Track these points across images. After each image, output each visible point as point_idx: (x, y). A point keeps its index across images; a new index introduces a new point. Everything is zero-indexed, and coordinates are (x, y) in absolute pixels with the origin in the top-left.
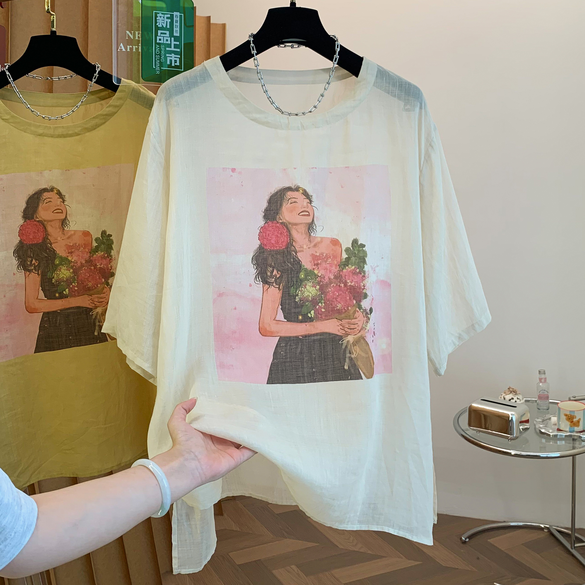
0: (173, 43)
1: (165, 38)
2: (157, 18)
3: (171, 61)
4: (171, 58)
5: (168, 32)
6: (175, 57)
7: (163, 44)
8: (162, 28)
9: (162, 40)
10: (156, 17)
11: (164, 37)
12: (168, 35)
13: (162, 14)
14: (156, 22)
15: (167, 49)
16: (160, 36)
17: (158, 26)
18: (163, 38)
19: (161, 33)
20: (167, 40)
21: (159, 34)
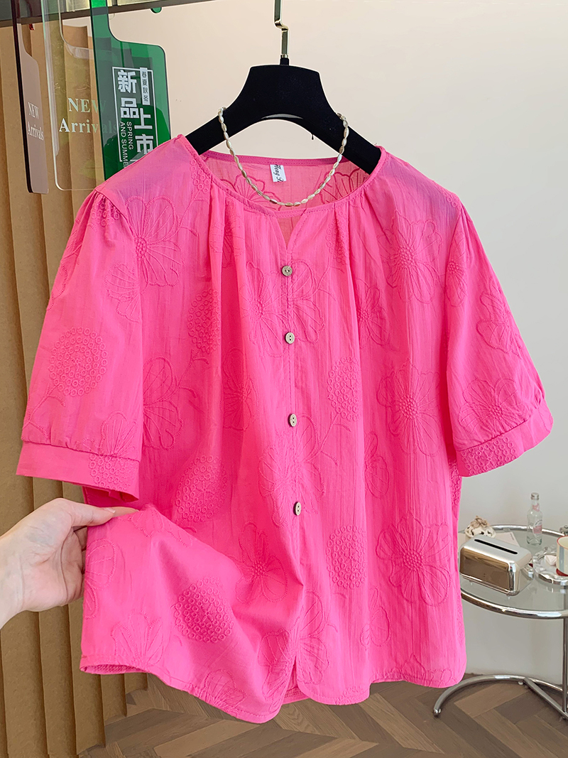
0: (143, 116)
1: (132, 110)
2: (119, 78)
3: (142, 145)
4: (141, 142)
5: (134, 100)
6: (147, 140)
7: (129, 120)
8: (127, 94)
9: (128, 112)
10: (117, 76)
12: (134, 105)
13: (125, 71)
14: (117, 85)
15: (136, 127)
16: (125, 107)
17: (121, 91)
18: (128, 109)
19: (126, 102)
20: (134, 113)
21: (123, 105)
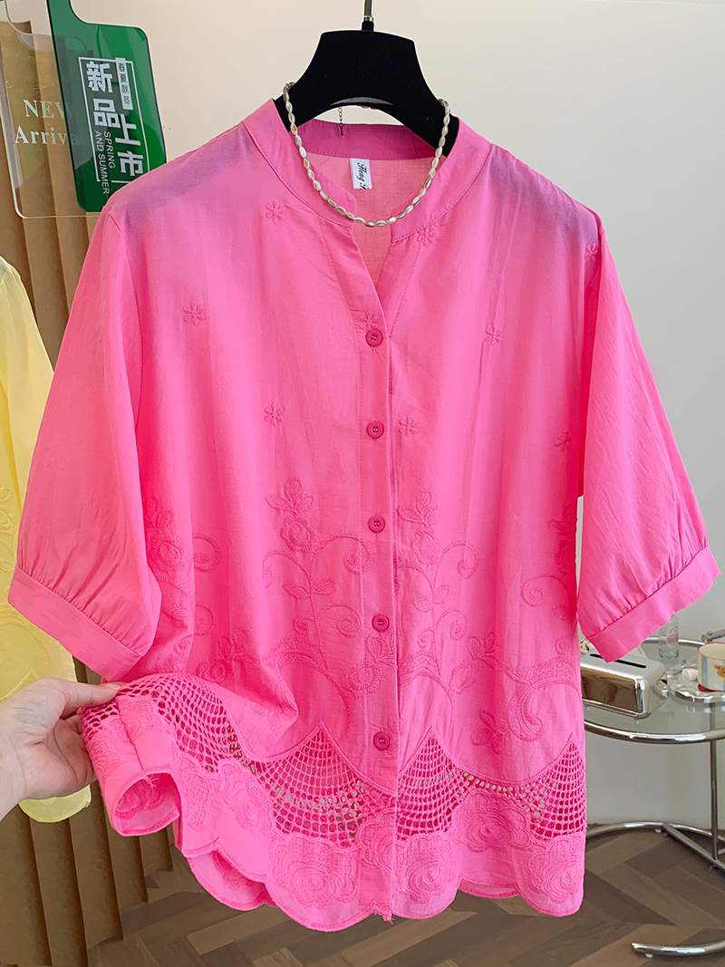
0: (126, 126)
1: (109, 116)
2: (88, 73)
3: (127, 165)
4: (126, 161)
5: (111, 102)
6: (134, 159)
7: (109, 129)
8: (99, 94)
9: (104, 119)
10: (85, 69)
11: (106, 112)
12: (112, 108)
13: (95, 62)
14: (87, 82)
15: (118, 140)
16: (100, 111)
17: (92, 90)
18: (105, 115)
19: (100, 105)
21: (97, 108)
